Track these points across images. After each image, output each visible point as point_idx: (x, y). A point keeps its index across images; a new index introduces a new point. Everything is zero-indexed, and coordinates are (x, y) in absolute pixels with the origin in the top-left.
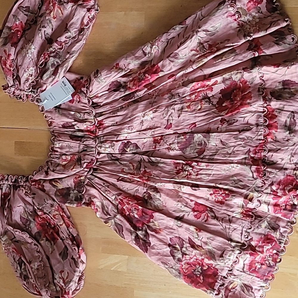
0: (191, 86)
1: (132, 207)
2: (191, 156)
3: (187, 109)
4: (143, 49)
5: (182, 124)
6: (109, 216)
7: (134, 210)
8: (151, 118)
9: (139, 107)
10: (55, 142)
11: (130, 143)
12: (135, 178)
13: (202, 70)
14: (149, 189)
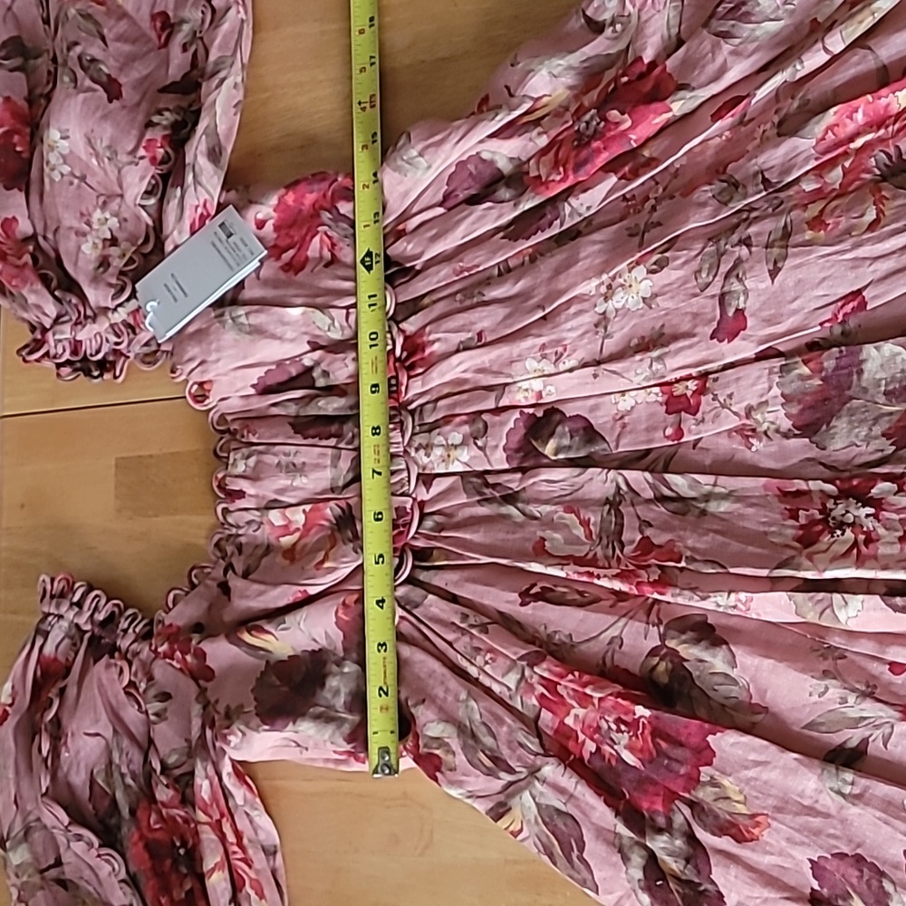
0: (819, 126)
1: (603, 714)
2: (861, 454)
3: (809, 235)
4: (589, 13)
5: (795, 305)
6: (507, 778)
7: (614, 727)
8: (644, 299)
9: (582, 255)
10: (232, 454)
11: (558, 417)
12: (598, 577)
13: (870, 48)
14: (672, 633)
